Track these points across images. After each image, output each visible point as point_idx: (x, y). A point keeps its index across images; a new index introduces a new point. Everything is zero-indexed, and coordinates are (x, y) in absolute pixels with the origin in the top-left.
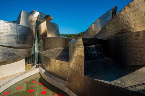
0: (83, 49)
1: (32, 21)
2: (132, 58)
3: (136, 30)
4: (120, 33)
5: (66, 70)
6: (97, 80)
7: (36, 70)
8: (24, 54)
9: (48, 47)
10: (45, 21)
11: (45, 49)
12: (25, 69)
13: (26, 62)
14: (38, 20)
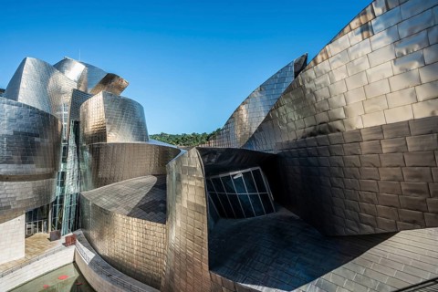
0: (202, 184)
1: (59, 92)
2: (348, 211)
3: (351, 127)
4: (311, 134)
5: (162, 250)
6: (249, 286)
7: (63, 252)
8: (25, 197)
9: (108, 176)
10: (101, 93)
11: (99, 182)
12: (27, 252)
13: (32, 225)
14: (81, 89)
